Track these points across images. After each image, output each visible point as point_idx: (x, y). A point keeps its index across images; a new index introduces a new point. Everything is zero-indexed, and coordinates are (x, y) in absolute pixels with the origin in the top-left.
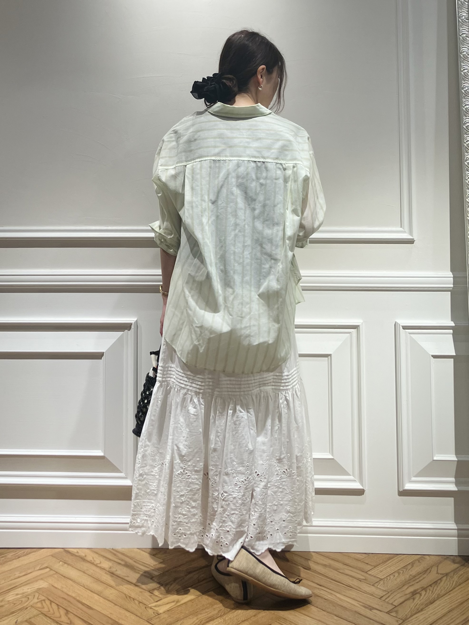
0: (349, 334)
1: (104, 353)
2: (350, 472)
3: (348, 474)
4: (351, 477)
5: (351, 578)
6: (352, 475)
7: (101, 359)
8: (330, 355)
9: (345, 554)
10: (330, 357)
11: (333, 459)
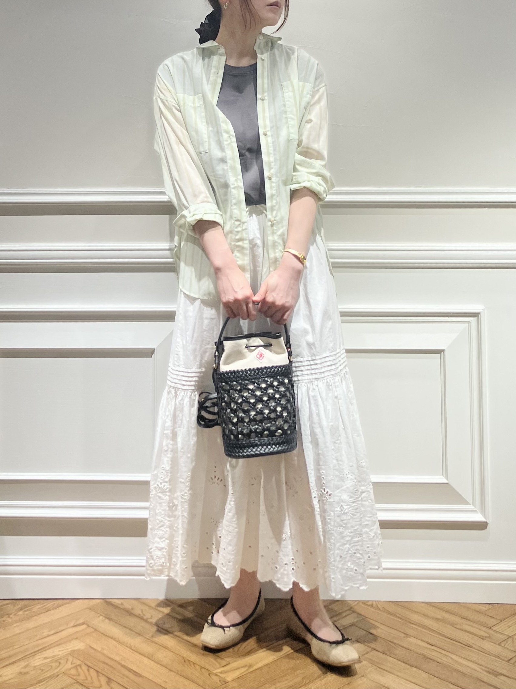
0: (467, 324)
1: (155, 349)
2: (469, 500)
3: (467, 503)
4: (471, 507)
5: (471, 636)
6: (471, 504)
7: (152, 357)
8: (443, 351)
9: (462, 604)
10: (442, 353)
11: (447, 483)
